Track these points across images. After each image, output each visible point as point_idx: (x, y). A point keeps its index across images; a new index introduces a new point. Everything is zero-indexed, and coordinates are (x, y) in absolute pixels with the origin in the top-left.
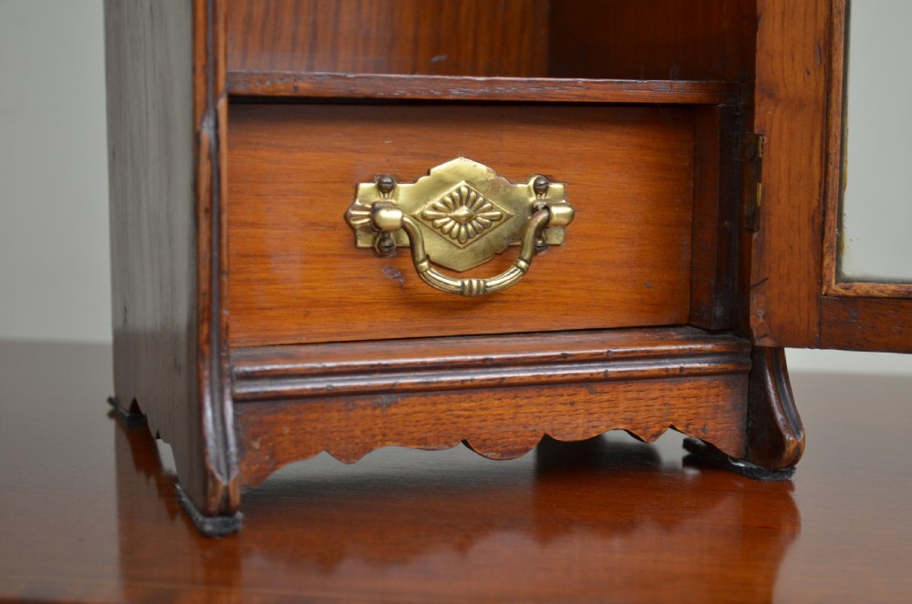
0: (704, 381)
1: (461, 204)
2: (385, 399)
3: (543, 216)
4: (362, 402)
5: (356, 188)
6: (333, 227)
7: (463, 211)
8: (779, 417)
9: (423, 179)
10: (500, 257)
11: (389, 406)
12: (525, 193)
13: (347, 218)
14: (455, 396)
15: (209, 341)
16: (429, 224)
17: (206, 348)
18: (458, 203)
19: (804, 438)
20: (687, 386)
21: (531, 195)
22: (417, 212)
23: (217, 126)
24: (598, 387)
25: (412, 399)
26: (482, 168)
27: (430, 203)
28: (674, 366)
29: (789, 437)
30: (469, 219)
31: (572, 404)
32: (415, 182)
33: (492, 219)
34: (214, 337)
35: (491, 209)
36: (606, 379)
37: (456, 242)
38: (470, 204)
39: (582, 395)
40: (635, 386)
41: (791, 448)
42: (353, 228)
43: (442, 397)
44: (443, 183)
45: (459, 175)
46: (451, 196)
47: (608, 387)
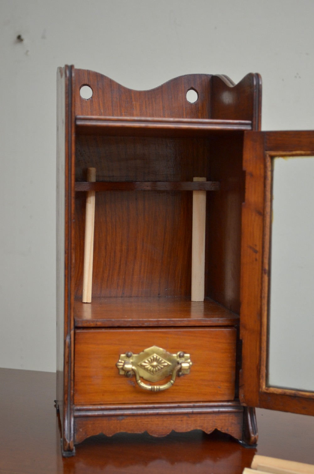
0: (227, 415)
1: (154, 361)
2: (121, 418)
3: (179, 366)
4: (113, 418)
5: (120, 356)
6: (112, 368)
7: (155, 363)
8: (251, 428)
9: (142, 353)
10: (167, 378)
11: (122, 420)
12: (176, 358)
13: (117, 365)
14: (143, 417)
15: (67, 399)
16: (143, 367)
17: (66, 402)
18: (153, 361)
19: (258, 436)
20: (221, 416)
21: (178, 358)
22: (139, 364)
23: (70, 338)
24: (190, 416)
25: (129, 418)
26: (161, 349)
27: (144, 361)
28: (216, 410)
29: (252, 435)
30: (156, 366)
31: (182, 421)
32: (139, 354)
33: (164, 366)
34: (69, 398)
35: (165, 362)
36: (193, 413)
37: (152, 373)
38: (157, 361)
39: (185, 418)
40: (203, 416)
41: (253, 439)
42: (118, 369)
43: (139, 418)
44: (148, 355)
45: (153, 352)
46: (150, 358)
47: (194, 416)
